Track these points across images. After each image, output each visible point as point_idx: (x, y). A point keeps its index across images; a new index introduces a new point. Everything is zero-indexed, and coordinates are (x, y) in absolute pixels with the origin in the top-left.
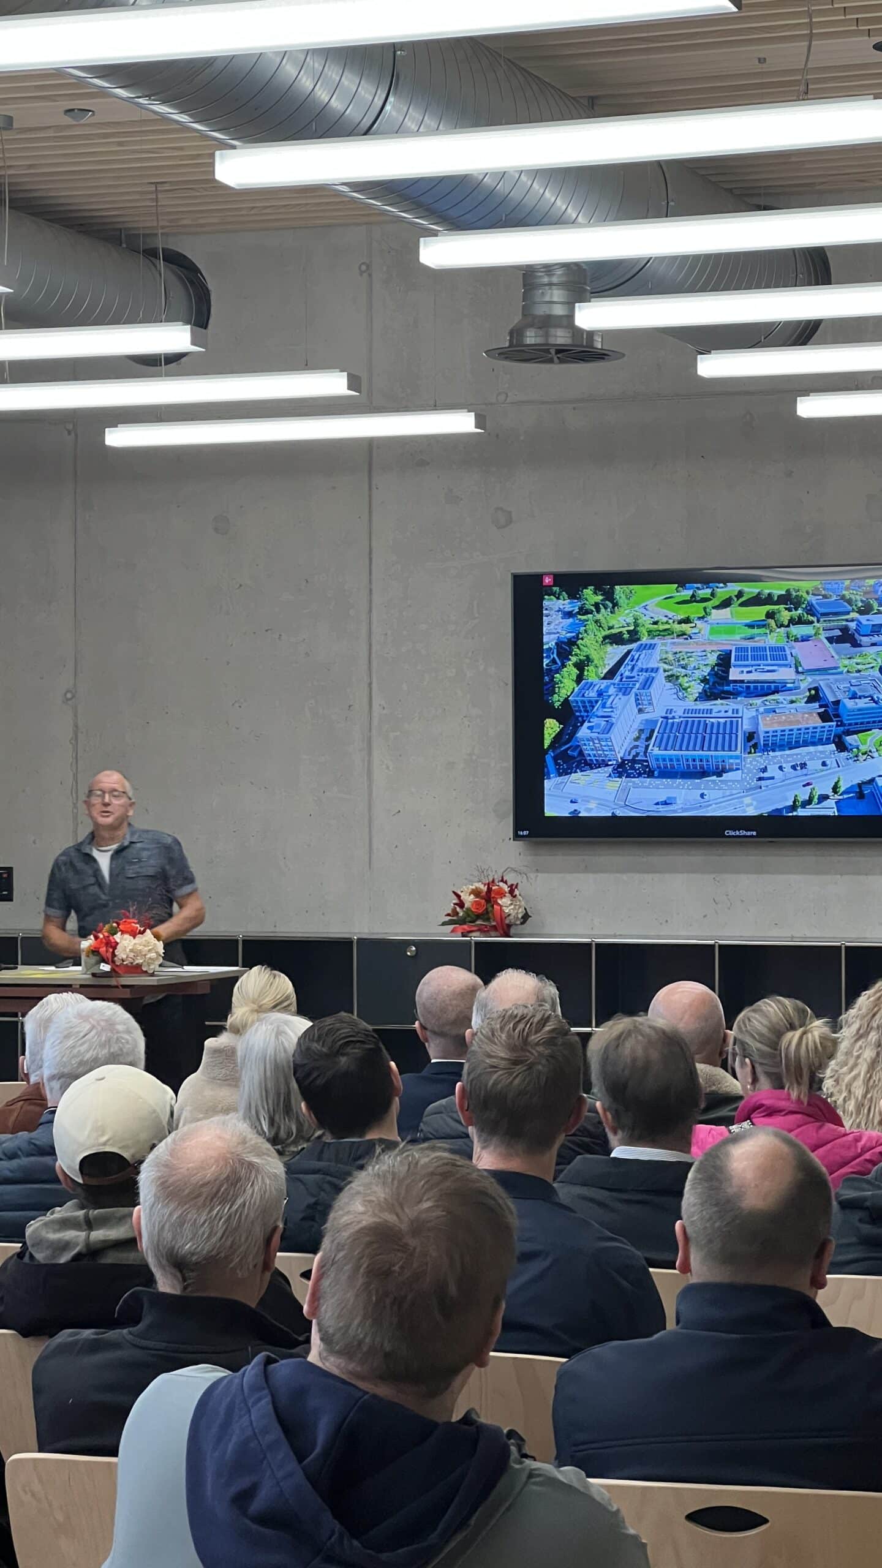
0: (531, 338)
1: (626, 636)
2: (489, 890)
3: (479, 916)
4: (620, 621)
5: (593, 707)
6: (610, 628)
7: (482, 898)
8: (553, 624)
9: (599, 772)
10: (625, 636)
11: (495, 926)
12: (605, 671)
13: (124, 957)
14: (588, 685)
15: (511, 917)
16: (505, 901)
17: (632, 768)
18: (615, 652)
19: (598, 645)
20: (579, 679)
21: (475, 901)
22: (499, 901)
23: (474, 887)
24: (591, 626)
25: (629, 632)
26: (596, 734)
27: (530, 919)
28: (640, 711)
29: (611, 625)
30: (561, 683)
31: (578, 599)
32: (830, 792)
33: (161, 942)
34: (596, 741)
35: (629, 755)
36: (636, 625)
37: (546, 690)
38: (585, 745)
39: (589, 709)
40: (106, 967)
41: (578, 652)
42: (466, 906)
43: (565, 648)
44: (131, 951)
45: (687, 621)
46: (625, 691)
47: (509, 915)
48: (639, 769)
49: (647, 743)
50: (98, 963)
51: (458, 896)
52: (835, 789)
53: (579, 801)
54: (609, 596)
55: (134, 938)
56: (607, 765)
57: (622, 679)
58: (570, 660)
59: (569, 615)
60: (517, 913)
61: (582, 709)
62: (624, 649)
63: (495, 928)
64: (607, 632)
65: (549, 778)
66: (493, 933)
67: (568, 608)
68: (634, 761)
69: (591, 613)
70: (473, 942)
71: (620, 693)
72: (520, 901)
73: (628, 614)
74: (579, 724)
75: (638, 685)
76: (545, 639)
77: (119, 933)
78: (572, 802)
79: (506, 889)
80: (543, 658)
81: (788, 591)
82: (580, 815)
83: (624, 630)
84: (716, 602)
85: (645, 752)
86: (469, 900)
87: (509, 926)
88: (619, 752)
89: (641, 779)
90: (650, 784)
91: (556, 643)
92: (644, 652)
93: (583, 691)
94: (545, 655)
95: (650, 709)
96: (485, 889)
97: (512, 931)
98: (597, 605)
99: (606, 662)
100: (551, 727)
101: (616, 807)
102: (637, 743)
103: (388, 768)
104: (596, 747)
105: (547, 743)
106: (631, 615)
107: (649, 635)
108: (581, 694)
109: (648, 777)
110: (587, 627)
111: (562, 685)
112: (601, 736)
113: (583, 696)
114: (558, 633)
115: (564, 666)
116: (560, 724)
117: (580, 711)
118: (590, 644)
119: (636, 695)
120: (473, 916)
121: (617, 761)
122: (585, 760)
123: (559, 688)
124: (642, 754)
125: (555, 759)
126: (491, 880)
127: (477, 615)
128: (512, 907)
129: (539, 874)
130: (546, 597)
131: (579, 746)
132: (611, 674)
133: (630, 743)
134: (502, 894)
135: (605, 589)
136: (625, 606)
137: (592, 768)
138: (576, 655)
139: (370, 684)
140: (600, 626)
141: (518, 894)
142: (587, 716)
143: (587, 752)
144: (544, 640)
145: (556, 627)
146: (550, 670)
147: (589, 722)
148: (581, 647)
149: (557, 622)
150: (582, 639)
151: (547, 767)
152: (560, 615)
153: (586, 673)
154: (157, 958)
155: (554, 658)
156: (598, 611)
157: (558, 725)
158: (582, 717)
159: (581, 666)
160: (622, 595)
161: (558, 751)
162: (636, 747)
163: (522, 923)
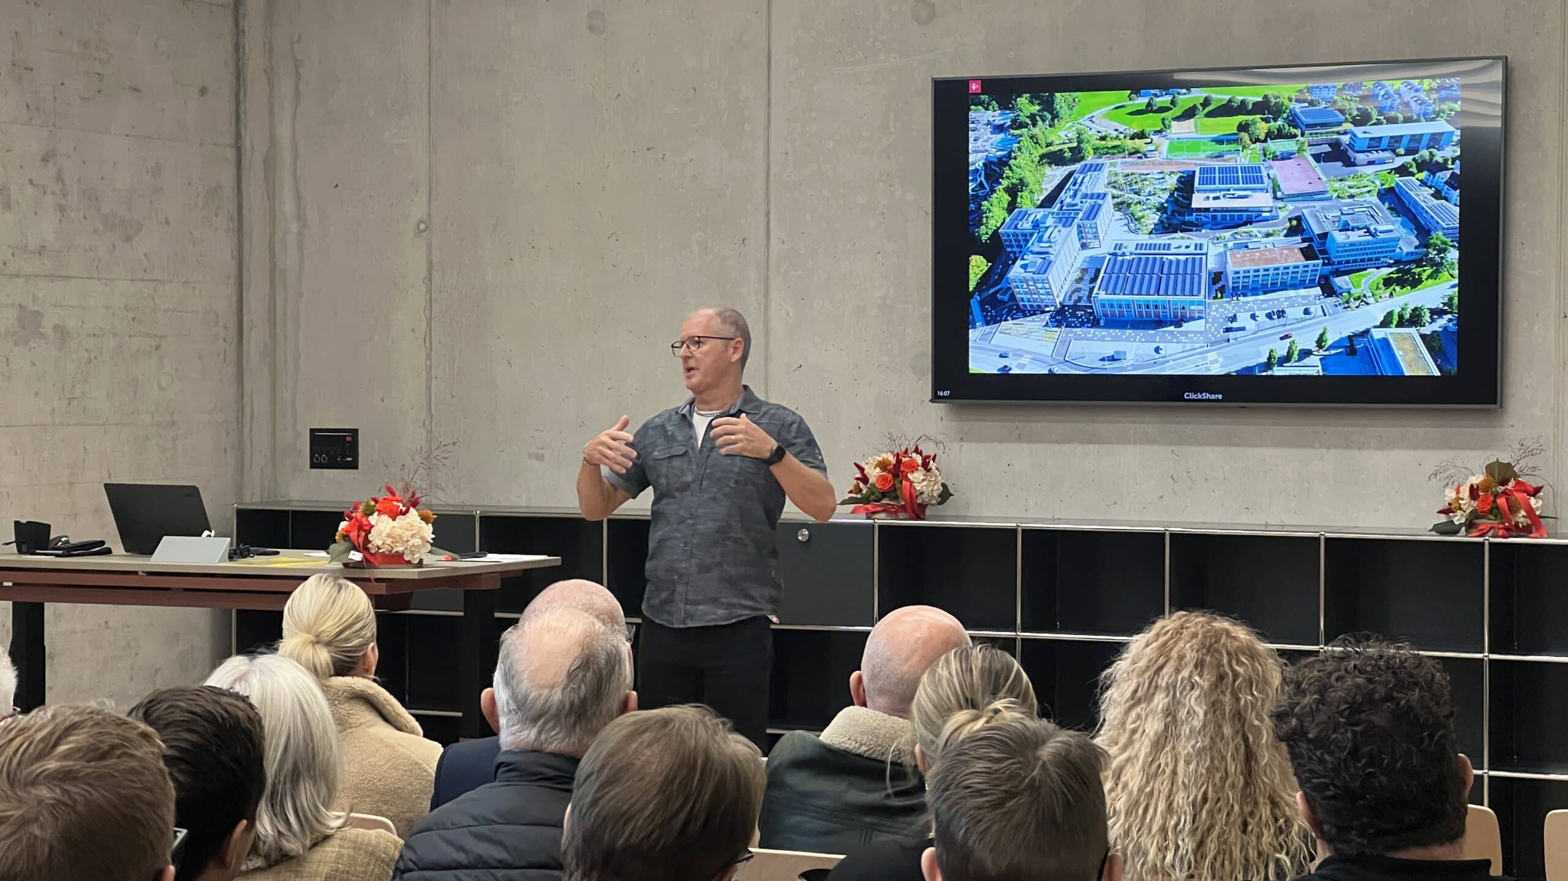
1: (1068, 155)
2: (899, 461)
3: (884, 495)
4: (1061, 136)
5: (1027, 241)
6: (1048, 145)
7: (889, 472)
8: (981, 140)
9: (1033, 321)
10: (1066, 154)
11: (904, 506)
12: (1042, 197)
13: (380, 543)
14: (1022, 214)
15: (925, 495)
16: (917, 477)
17: (1074, 315)
18: (1056, 174)
19: (1034, 166)
20: (1011, 207)
21: (881, 476)
22: (910, 476)
23: (880, 459)
24: (1026, 142)
25: (1071, 149)
26: (1031, 275)
27: (951, 497)
28: (1084, 246)
29: (1049, 141)
30: (990, 212)
31: (1009, 109)
32: (1312, 346)
33: (430, 525)
34: (1031, 283)
35: (1070, 300)
36: (1080, 141)
37: (972, 220)
38: (1017, 287)
39: (1022, 243)
40: (356, 556)
41: (1010, 174)
42: (870, 482)
43: (995, 169)
44: (389, 536)
45: (1141, 135)
46: (1066, 221)
47: (922, 493)
48: (1081, 317)
49: (1091, 285)
50: (348, 551)
51: (862, 470)
52: (1320, 343)
53: (1010, 356)
54: (1048, 106)
55: (394, 520)
56: (1043, 312)
57: (1062, 207)
58: (1000, 183)
59: (999, 129)
60: (932, 490)
61: (1014, 243)
62: (1063, 170)
63: (903, 508)
64: (1045, 150)
65: (974, 327)
66: (901, 515)
67: (999, 121)
68: (1075, 307)
69: (1026, 127)
70: (876, 525)
71: (1061, 225)
72: (936, 476)
73: (1070, 127)
74: (1010, 262)
75: (1081, 215)
76: (972, 158)
77: (376, 513)
78: (1001, 356)
79: (919, 459)
80: (968, 181)
81: (1265, 97)
82: (1010, 372)
83: (1065, 147)
84: (1177, 111)
85: (1089, 296)
86: (874, 473)
87: (923, 506)
88: (1058, 296)
89: (1084, 329)
90: (1094, 335)
91: (984, 164)
92: (1089, 173)
93: (1016, 222)
94: (970, 178)
95: (1095, 243)
96: (892, 459)
97: (928, 512)
98: (1032, 117)
99: (1043, 187)
100: (978, 265)
101: (1054, 363)
102: (1079, 286)
103: (788, 314)
104: (1030, 290)
105: (972, 286)
106: (1074, 129)
107: (1095, 153)
108: (1013, 226)
109: (1091, 327)
110: (1021, 144)
111: (991, 215)
112: (1036, 276)
113: (1016, 227)
114: (986, 151)
115: (993, 191)
116: (988, 261)
117: (1012, 246)
118: (1024, 166)
119: (1079, 226)
120: (877, 494)
121: (1055, 306)
122: (1018, 305)
123: (987, 217)
124: (1085, 298)
125: (982, 303)
126: (903, 450)
127: (893, 130)
128: (925, 483)
129: (963, 444)
130: (972, 107)
131: (1010, 288)
132: (1049, 201)
133: (1071, 285)
134: (913, 467)
135: (1043, 97)
136: (1067, 117)
137: (1025, 316)
138: (1008, 178)
139: (768, 214)
140: (1037, 143)
141: (933, 468)
142: (1020, 252)
143: (1019, 296)
144: (971, 160)
145: (984, 144)
146: (977, 196)
147: (1023, 259)
148: (1014, 168)
149: (985, 137)
150: (1015, 158)
151: (972, 314)
152: (989, 129)
153: (1019, 200)
154: (423, 545)
155: (981, 181)
156: (1034, 125)
157: (985, 262)
158: (1015, 253)
159: (1013, 192)
160: (1063, 105)
161: (985, 295)
162: (1078, 290)
163: (939, 503)
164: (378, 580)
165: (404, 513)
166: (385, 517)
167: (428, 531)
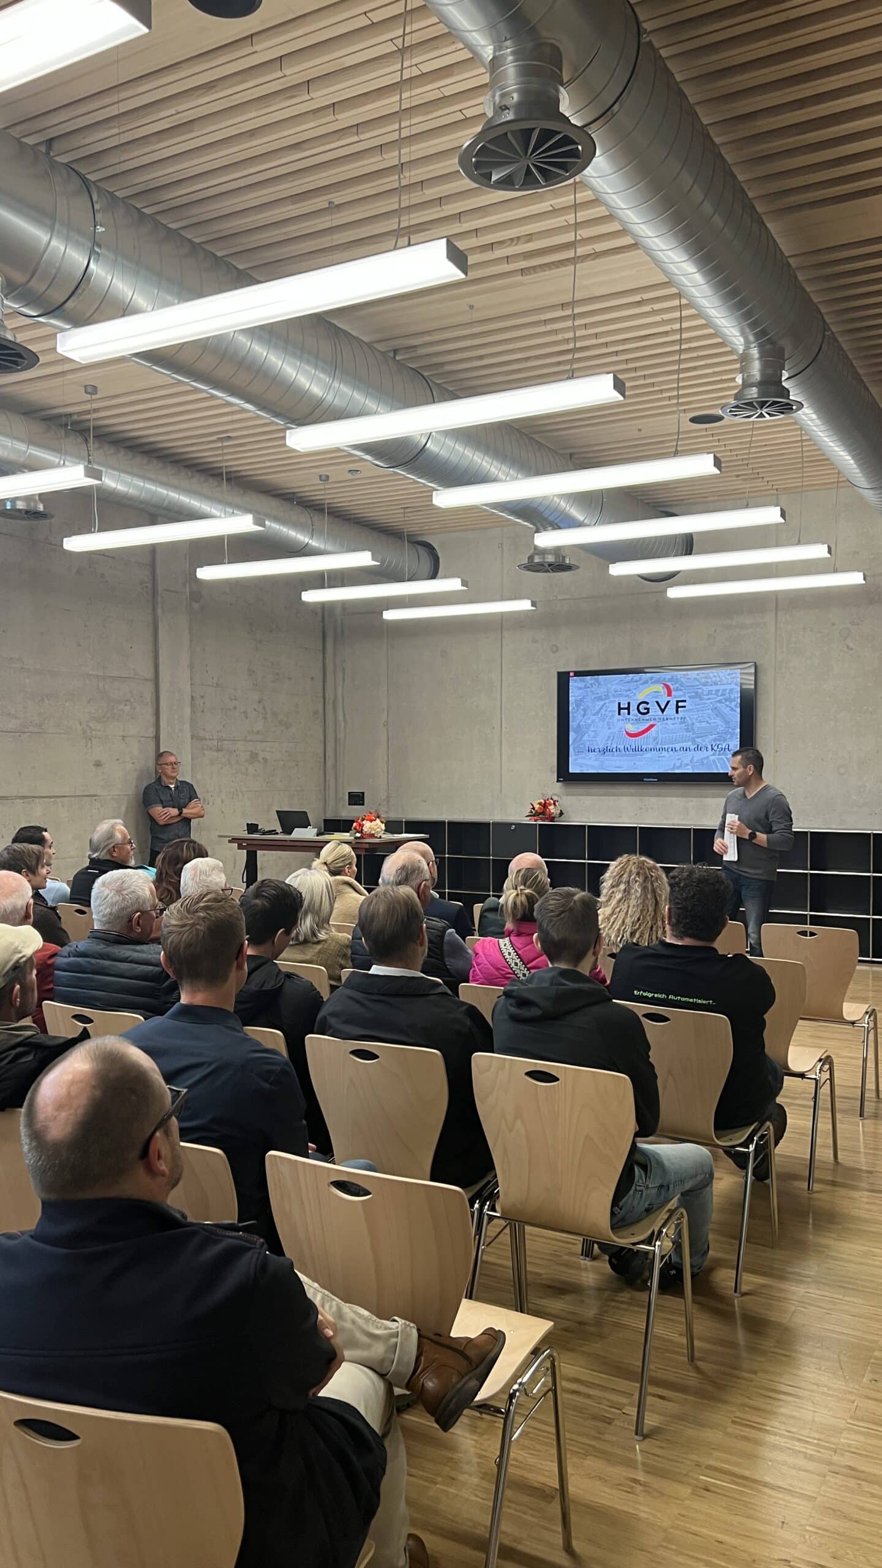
0: (537, 559)
2: (545, 802)
3: (540, 814)
5: (590, 727)
6: (597, 694)
7: (542, 806)
9: (592, 754)
12: (595, 712)
13: (366, 830)
14: (588, 718)
15: (554, 814)
16: (551, 807)
17: (606, 752)
19: (592, 701)
21: (539, 807)
22: (549, 807)
23: (539, 802)
26: (591, 738)
27: (564, 815)
28: (609, 728)
29: (597, 692)
31: (584, 681)
32: (689, 763)
34: (591, 741)
35: (604, 746)
38: (587, 742)
39: (588, 728)
40: (358, 835)
42: (535, 809)
44: (369, 828)
45: (629, 690)
46: (603, 720)
48: (608, 752)
49: (612, 742)
51: (533, 805)
52: (691, 761)
53: (584, 766)
54: (597, 680)
55: (372, 822)
56: (595, 751)
57: (601, 715)
58: (580, 707)
59: (580, 688)
60: (557, 812)
62: (602, 702)
63: (547, 818)
64: (596, 696)
65: (571, 756)
66: (546, 821)
67: (580, 686)
69: (589, 688)
70: (538, 824)
72: (558, 807)
73: (604, 688)
74: (584, 734)
75: (608, 718)
77: (366, 820)
78: (580, 766)
79: (552, 802)
81: (672, 676)
82: (584, 772)
83: (603, 694)
84: (641, 682)
86: (537, 807)
87: (554, 818)
88: (600, 746)
89: (609, 757)
90: (613, 759)
91: (575, 701)
92: (611, 703)
94: (570, 706)
95: (613, 728)
96: (543, 802)
97: (556, 819)
98: (591, 684)
99: (595, 708)
101: (599, 769)
103: (508, 752)
104: (590, 743)
106: (606, 688)
107: (613, 696)
108: (585, 722)
109: (612, 756)
112: (593, 739)
114: (576, 696)
115: (578, 710)
116: (576, 734)
117: (584, 729)
118: (589, 701)
119: (607, 722)
120: (538, 813)
121: (599, 749)
125: (574, 748)
126: (547, 798)
127: (543, 689)
128: (554, 810)
129: (568, 796)
130: (571, 681)
132: (597, 713)
133: (605, 742)
134: (550, 805)
136: (603, 684)
137: (590, 752)
138: (583, 705)
139: (501, 718)
140: (593, 693)
141: (557, 804)
142: (588, 731)
144: (570, 699)
145: (575, 693)
146: (572, 712)
147: (588, 733)
148: (585, 702)
149: (575, 691)
150: (585, 699)
152: (577, 688)
153: (587, 713)
154: (380, 831)
155: (574, 707)
156: (592, 686)
159: (585, 710)
160: (602, 680)
161: (575, 745)
162: (607, 743)
163: (560, 817)
164: (366, 843)
165: (375, 820)
166: (368, 822)
167: (383, 826)
